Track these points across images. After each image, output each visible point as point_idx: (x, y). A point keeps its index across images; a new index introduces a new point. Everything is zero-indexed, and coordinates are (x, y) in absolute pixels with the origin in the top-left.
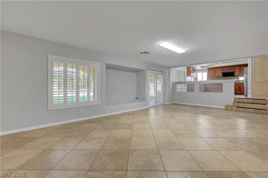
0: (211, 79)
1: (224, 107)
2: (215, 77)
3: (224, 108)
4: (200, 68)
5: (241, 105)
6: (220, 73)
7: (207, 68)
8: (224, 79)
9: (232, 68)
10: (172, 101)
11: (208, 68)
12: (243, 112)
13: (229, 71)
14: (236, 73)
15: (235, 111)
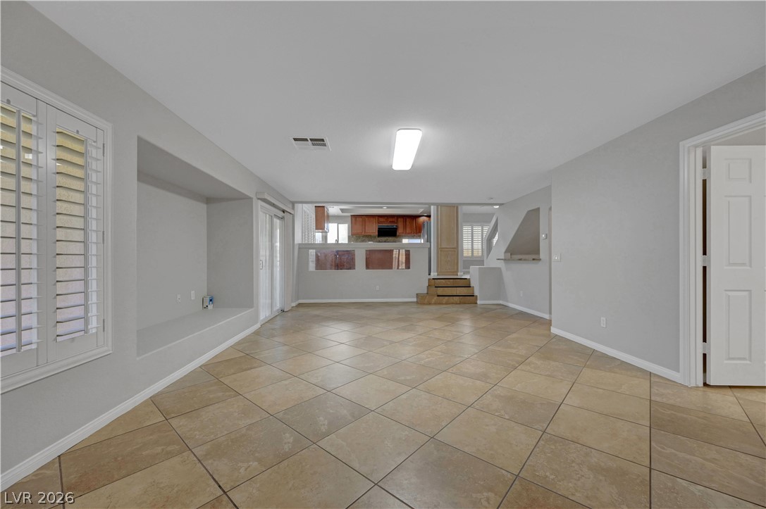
0: (356, 240)
1: (413, 297)
2: (364, 236)
3: (415, 300)
4: (340, 213)
5: (440, 291)
6: (373, 229)
7: (349, 214)
8: (379, 242)
9: (393, 220)
10: (298, 299)
11: (352, 216)
12: (446, 304)
13: (389, 225)
14: (400, 231)
15: (435, 304)
